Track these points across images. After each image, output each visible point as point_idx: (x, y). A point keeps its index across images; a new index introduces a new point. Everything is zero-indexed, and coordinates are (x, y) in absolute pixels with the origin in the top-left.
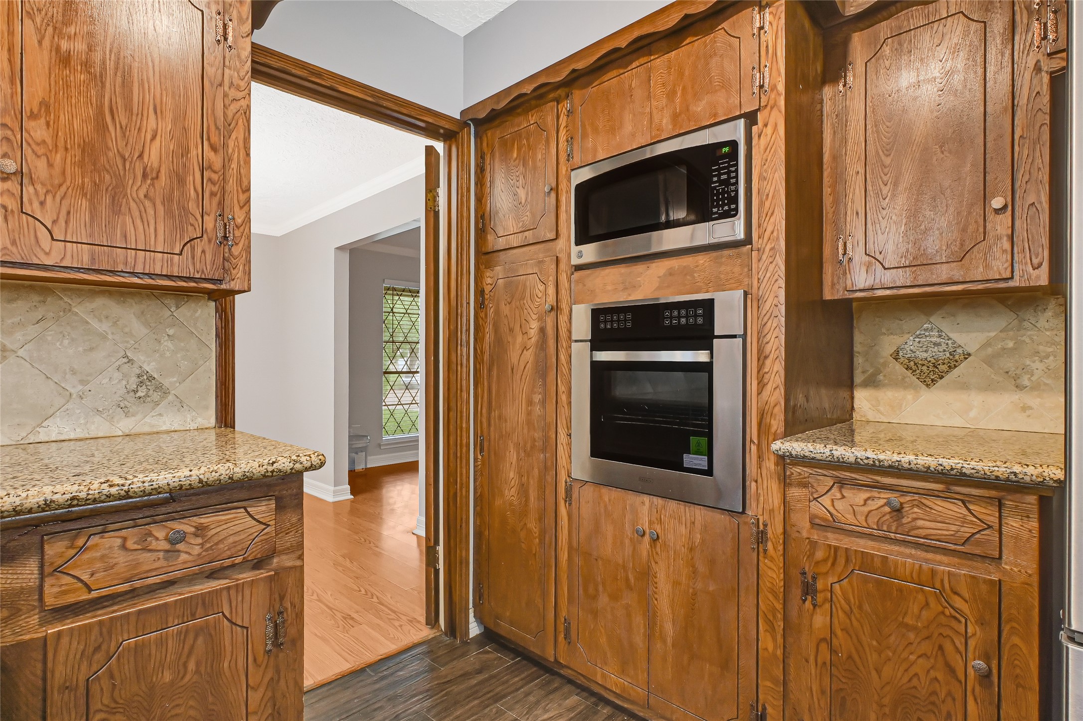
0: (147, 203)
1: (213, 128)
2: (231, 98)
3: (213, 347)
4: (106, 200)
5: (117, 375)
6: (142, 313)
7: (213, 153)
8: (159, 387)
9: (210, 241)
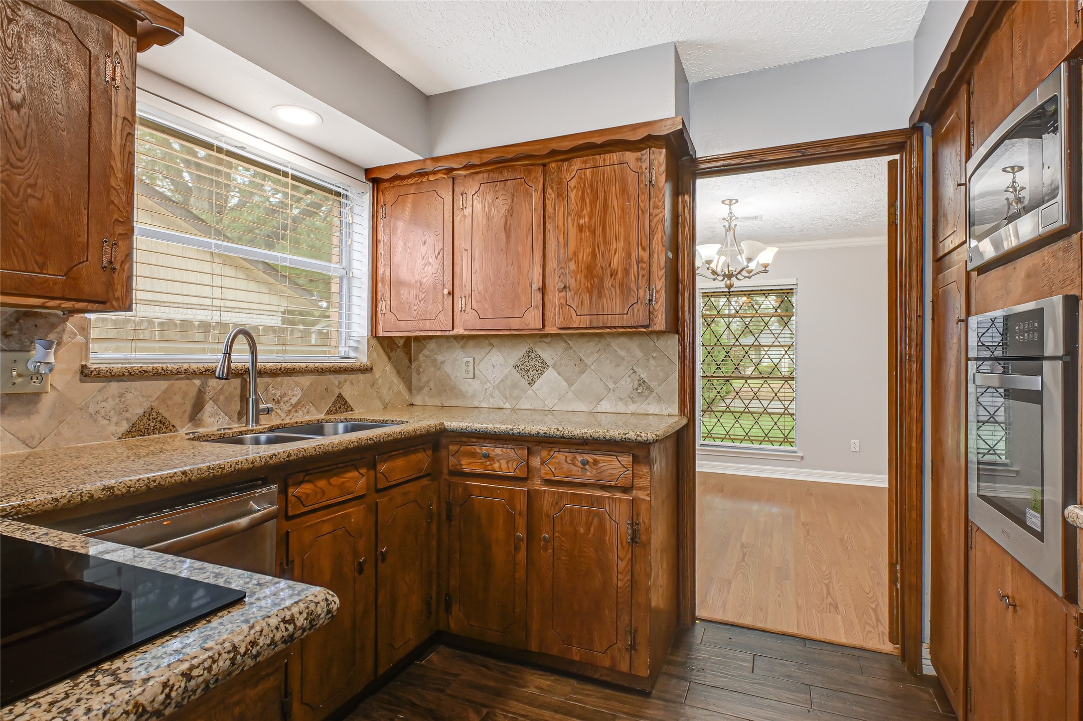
0: (612, 289)
1: (643, 237)
2: (654, 215)
3: (677, 363)
4: (595, 292)
5: (629, 379)
6: (640, 344)
7: (643, 252)
8: (648, 388)
9: (641, 304)
